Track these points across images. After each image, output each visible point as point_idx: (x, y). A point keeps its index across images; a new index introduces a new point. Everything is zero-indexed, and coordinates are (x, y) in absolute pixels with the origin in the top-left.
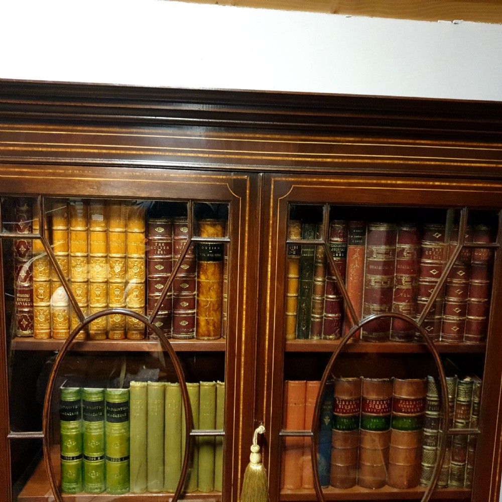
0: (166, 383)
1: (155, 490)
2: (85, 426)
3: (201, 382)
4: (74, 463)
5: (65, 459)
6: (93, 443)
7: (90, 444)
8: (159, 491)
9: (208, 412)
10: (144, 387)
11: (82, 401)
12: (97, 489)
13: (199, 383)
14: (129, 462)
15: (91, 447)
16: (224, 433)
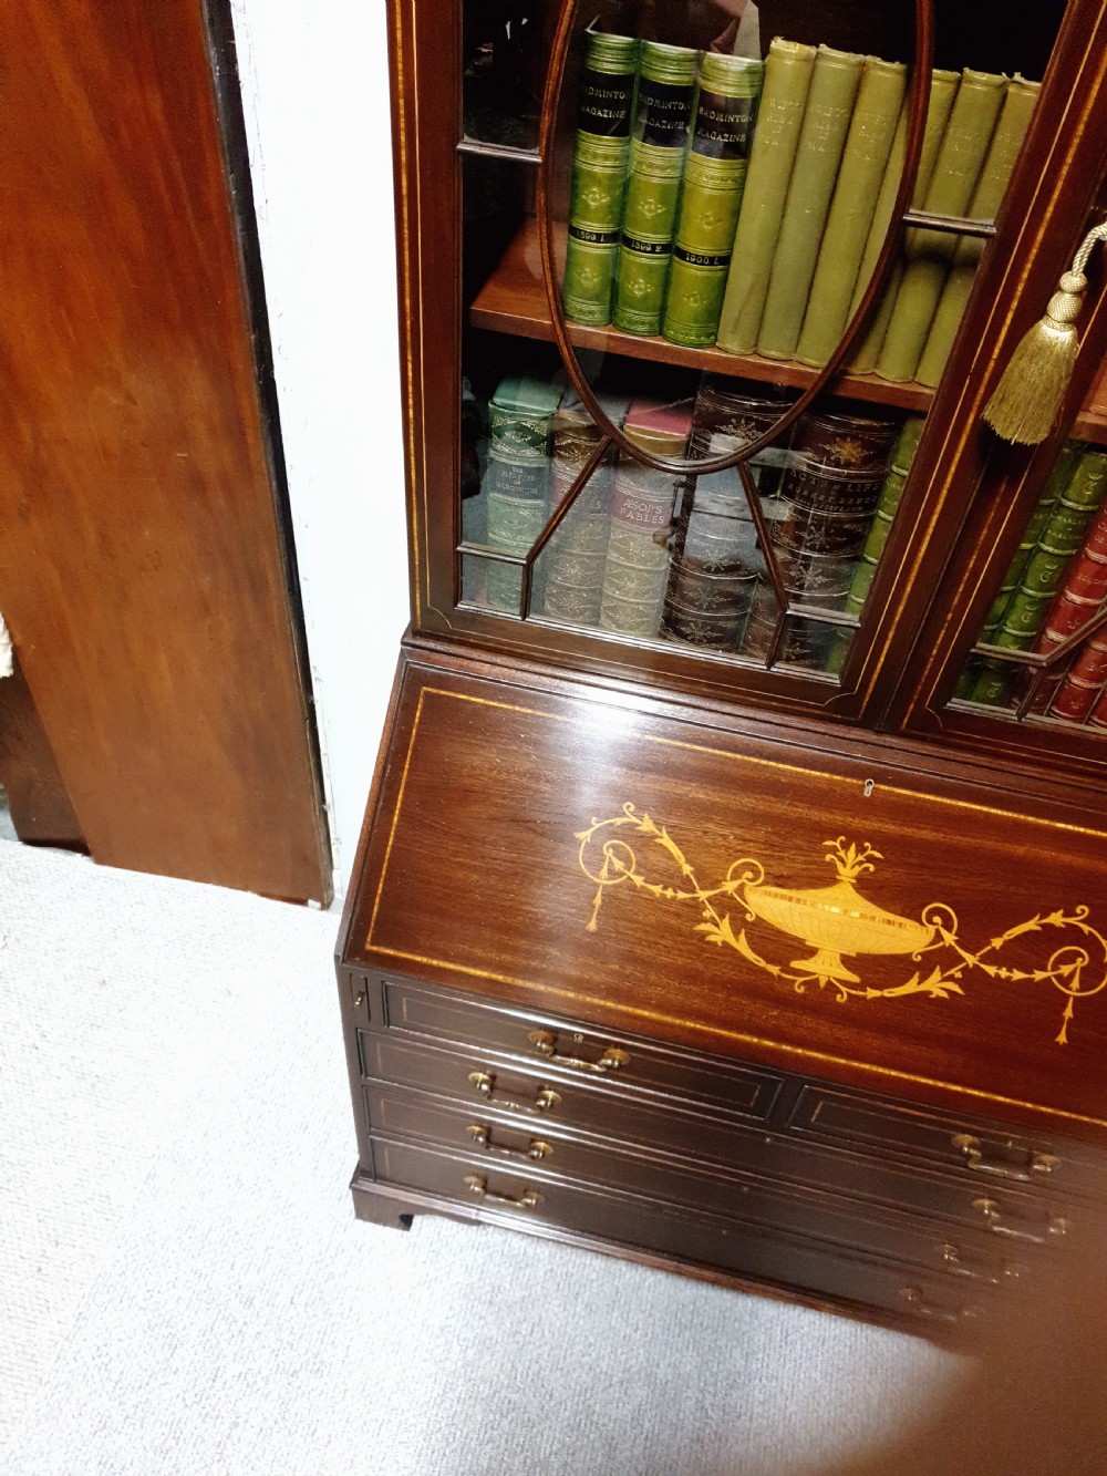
0: (869, 58)
1: (773, 353)
2: (636, 155)
3: (967, 70)
4: (599, 252)
5: (576, 237)
6: (649, 208)
7: (643, 206)
8: (784, 357)
9: (960, 169)
10: (806, 60)
11: (636, 79)
12: (643, 323)
13: (961, 72)
14: (727, 271)
15: (644, 214)
16: (994, 230)
